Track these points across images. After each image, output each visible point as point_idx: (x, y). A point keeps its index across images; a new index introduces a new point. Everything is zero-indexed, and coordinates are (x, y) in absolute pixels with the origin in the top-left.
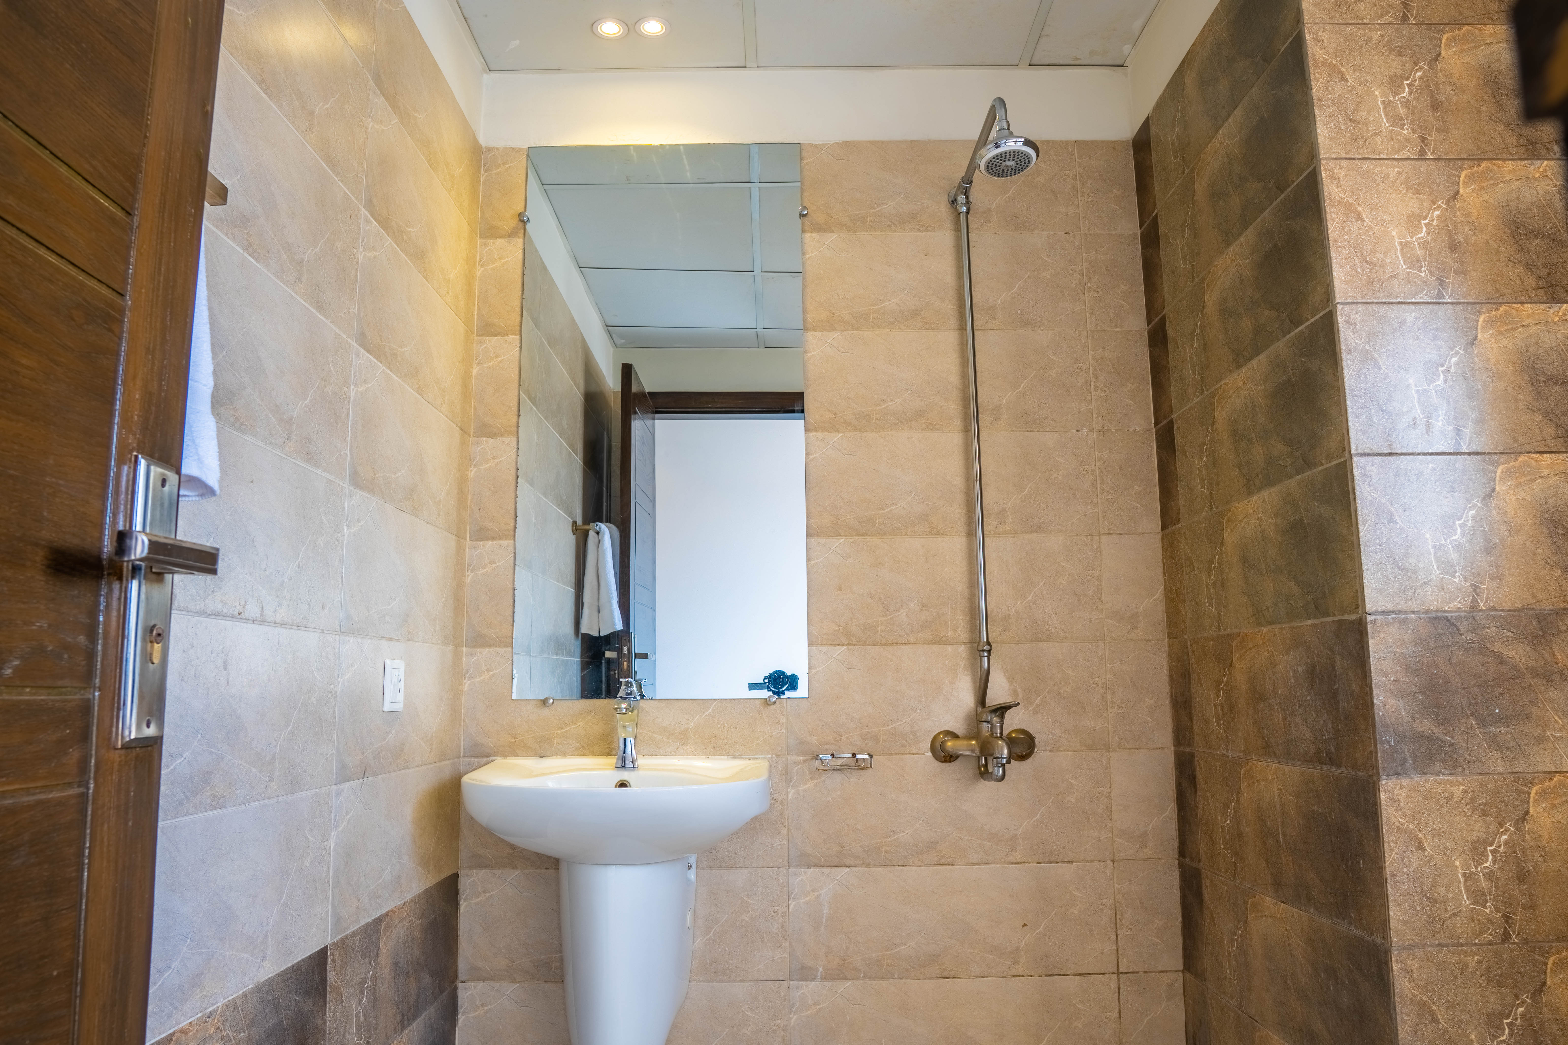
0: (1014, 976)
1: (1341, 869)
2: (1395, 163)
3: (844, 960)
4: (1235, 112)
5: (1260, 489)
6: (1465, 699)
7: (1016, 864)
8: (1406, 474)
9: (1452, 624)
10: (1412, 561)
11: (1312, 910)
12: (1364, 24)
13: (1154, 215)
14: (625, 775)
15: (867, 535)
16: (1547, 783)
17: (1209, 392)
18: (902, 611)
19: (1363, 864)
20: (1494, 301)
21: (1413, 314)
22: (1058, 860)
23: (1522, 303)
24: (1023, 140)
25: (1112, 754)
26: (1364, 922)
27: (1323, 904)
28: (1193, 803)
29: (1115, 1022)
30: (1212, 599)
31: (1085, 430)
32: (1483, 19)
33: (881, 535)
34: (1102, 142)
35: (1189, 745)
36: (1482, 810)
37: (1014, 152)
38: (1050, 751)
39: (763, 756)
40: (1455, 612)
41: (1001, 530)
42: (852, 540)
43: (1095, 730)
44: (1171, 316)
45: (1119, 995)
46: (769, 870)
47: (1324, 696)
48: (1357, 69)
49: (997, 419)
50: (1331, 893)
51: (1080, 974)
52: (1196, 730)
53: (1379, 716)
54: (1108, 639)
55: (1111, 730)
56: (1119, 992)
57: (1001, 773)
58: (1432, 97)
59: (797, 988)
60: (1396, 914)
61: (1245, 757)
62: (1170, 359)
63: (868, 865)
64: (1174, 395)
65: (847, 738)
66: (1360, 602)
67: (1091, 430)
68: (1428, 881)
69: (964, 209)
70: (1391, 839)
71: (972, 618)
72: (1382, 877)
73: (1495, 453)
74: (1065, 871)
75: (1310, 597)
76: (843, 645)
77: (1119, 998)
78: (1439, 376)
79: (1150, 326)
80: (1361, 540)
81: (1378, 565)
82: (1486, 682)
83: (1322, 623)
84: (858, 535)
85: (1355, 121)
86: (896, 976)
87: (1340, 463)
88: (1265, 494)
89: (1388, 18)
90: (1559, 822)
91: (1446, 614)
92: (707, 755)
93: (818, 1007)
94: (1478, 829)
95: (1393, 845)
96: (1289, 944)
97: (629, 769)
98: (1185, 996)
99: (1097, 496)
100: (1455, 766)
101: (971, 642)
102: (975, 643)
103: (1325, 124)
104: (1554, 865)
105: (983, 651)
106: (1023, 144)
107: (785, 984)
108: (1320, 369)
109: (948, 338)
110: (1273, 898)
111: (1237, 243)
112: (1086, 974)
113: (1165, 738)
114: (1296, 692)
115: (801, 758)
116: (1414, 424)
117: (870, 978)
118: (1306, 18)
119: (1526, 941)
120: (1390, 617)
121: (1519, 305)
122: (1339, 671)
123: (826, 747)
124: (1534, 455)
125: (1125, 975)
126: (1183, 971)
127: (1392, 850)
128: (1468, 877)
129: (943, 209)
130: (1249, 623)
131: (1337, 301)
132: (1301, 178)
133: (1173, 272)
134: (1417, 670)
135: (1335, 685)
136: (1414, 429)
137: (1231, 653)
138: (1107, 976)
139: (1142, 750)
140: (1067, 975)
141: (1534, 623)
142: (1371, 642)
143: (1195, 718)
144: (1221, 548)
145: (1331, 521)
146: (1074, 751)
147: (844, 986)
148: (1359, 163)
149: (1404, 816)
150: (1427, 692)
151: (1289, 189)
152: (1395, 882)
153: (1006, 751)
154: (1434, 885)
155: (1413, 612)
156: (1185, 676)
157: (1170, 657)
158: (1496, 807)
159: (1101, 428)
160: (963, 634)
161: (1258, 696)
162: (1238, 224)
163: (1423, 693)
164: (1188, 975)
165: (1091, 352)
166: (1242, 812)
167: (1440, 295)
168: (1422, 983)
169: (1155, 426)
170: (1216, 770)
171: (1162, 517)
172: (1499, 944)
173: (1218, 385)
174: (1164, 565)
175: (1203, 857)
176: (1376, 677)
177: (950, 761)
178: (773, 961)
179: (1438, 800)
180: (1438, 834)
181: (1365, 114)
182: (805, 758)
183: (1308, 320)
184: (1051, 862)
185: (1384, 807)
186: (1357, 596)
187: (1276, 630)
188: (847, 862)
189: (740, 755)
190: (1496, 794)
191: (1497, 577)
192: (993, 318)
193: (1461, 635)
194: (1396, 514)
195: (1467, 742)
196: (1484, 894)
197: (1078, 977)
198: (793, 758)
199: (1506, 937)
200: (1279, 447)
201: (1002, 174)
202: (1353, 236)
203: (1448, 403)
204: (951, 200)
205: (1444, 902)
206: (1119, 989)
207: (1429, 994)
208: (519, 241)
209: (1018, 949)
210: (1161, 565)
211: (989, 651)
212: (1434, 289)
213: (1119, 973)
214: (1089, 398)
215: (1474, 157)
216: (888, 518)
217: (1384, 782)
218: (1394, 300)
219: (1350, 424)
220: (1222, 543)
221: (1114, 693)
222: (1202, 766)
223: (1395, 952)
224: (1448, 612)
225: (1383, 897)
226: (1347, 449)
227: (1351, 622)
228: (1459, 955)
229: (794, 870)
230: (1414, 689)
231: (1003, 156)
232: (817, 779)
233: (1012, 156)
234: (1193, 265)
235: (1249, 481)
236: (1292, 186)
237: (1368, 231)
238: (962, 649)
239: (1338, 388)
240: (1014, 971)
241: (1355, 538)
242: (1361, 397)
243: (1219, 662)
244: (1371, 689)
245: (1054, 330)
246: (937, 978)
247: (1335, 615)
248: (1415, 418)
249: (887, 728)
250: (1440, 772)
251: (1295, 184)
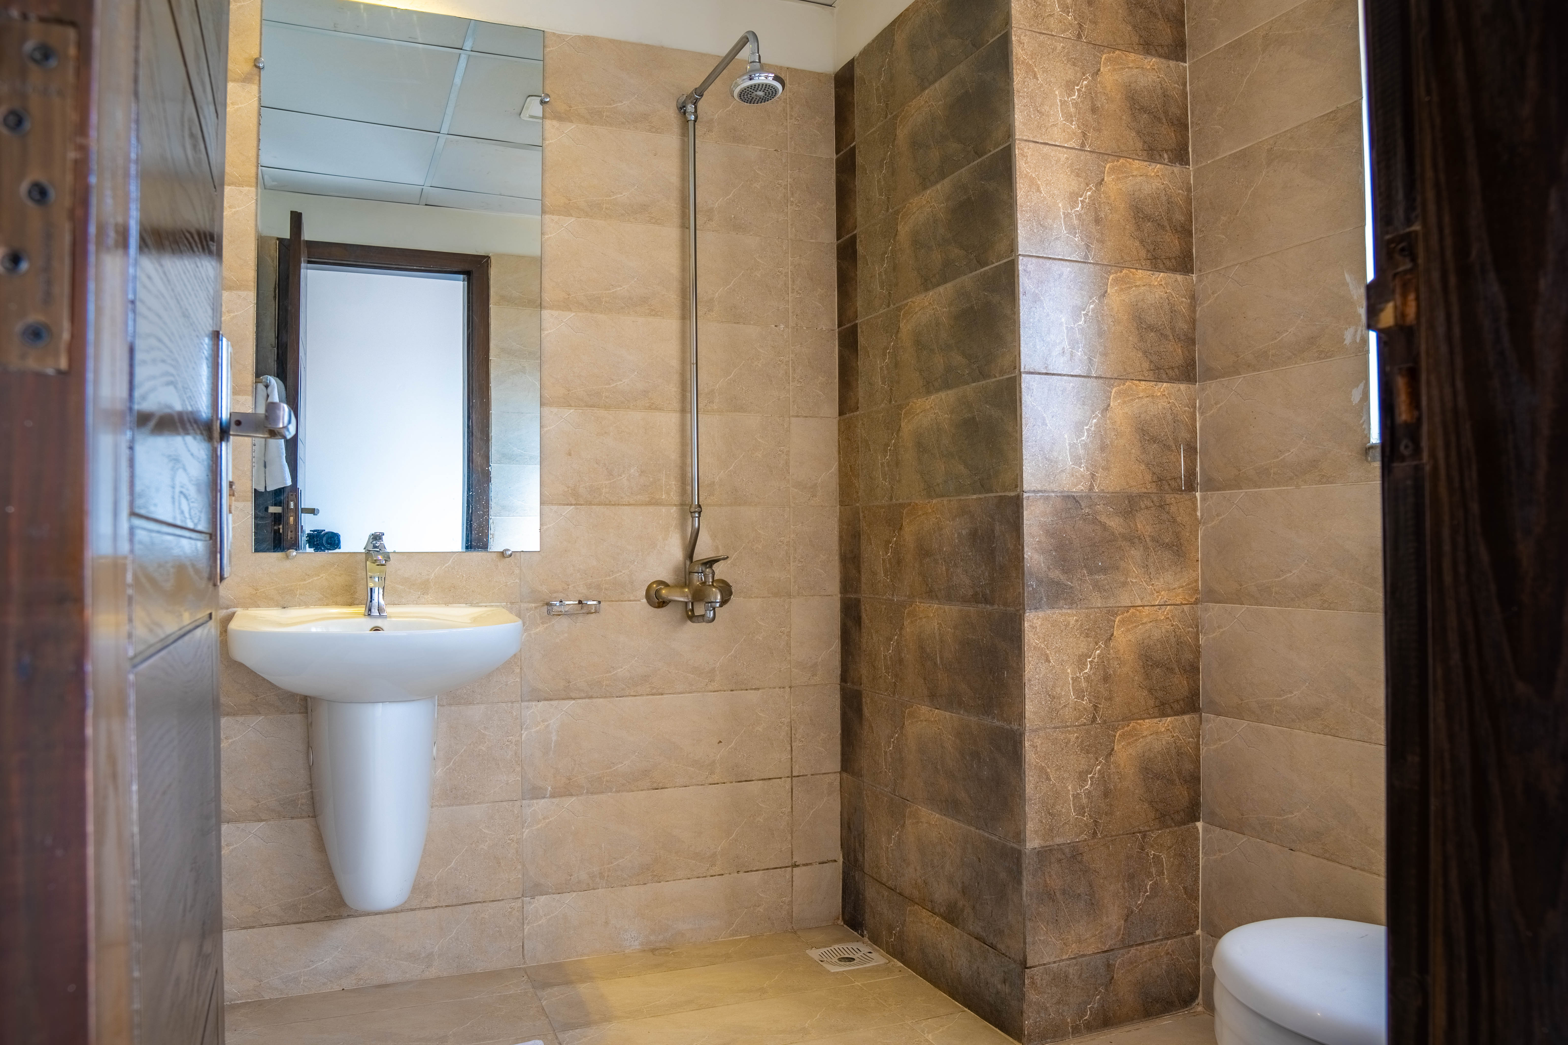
0: (710, 784)
1: (989, 679)
2: (1065, 150)
3: (570, 779)
4: (942, 79)
5: (938, 390)
6: (1082, 555)
7: (714, 692)
8: (1055, 389)
9: (1077, 501)
10: (1055, 454)
11: (962, 712)
12: (1052, 35)
13: (852, 146)
14: (379, 623)
15: (594, 407)
16: (1125, 614)
17: (896, 306)
18: (623, 476)
19: (1007, 674)
20: (1119, 265)
21: (1068, 269)
22: (748, 688)
23: (1136, 269)
24: (773, 75)
25: (793, 600)
26: (1005, 715)
27: (972, 706)
28: (857, 638)
29: (788, 816)
30: (886, 475)
31: (782, 326)
32: (1129, 47)
33: (607, 407)
34: (810, 72)
35: (856, 592)
36: (1086, 633)
37: (766, 85)
38: (744, 598)
39: (498, 604)
40: (1079, 492)
41: (710, 408)
42: (581, 411)
43: (780, 580)
44: (863, 236)
45: (792, 794)
46: (504, 705)
47: (983, 553)
48: (1045, 71)
49: (711, 310)
50: (979, 698)
51: (762, 780)
52: (863, 579)
53: (1027, 567)
54: (793, 505)
55: (792, 580)
56: (792, 792)
57: (712, 615)
58: (1092, 102)
59: (529, 806)
60: (1029, 708)
61: (909, 600)
62: (858, 273)
63: (591, 697)
64: (860, 303)
65: (574, 587)
66: (1019, 483)
67: (787, 326)
68: (1050, 684)
69: (693, 118)
70: (1030, 655)
71: (683, 483)
72: (1022, 682)
73: (1112, 378)
74: (753, 696)
75: (977, 478)
76: (571, 505)
77: (792, 796)
78: (1081, 317)
79: (840, 241)
80: (1023, 437)
81: (1033, 456)
82: (1094, 543)
83: (985, 497)
84: (586, 406)
85: (1041, 112)
86: (614, 790)
87: (1011, 378)
88: (943, 394)
89: (1068, 34)
90: (1130, 641)
91: (1073, 494)
92: (447, 604)
93: (547, 821)
94: (1083, 646)
95: (1030, 659)
96: (940, 739)
97: (375, 617)
98: (841, 791)
99: (789, 383)
100: (1072, 602)
101: (682, 504)
102: (685, 505)
103: (1021, 112)
104: (1125, 670)
105: (695, 512)
106: (773, 79)
107: (518, 803)
108: (1000, 303)
109: (671, 233)
110: (929, 706)
111: (934, 188)
112: (767, 779)
113: (833, 587)
114: (959, 549)
115: (533, 605)
116: (1063, 352)
117: (592, 793)
118: (1014, 23)
119: (1105, 722)
120: (1038, 495)
121: (1135, 270)
122: (997, 533)
123: (555, 595)
124: (1135, 382)
125: (797, 778)
126: (840, 773)
127: (1029, 663)
128: (1075, 680)
129: (672, 114)
130: (920, 495)
131: (1020, 253)
132: (997, 150)
133: (867, 200)
134: (1053, 534)
135: (993, 543)
136: (1063, 356)
137: (902, 518)
138: (783, 779)
139: (816, 597)
140: (752, 781)
141: (1126, 502)
142: (1025, 513)
143: (863, 570)
144: (897, 434)
145: (1000, 421)
146: (763, 598)
147: (569, 801)
148: (1041, 146)
149: (1039, 638)
150: (1059, 550)
151: (986, 156)
152: (1030, 685)
153: (719, 597)
154: (1054, 686)
155: (1053, 492)
156: (855, 537)
157: (841, 521)
158: (1094, 631)
159: (795, 325)
160: (675, 498)
161: (924, 552)
162: (935, 173)
163: (1056, 551)
164: (845, 775)
165: (790, 258)
166: (904, 643)
167: (1086, 257)
168: (1042, 754)
169: (838, 327)
170: (881, 612)
171: (840, 405)
172: (1090, 725)
173: (905, 302)
174: (839, 445)
175: (865, 680)
176: (1027, 539)
177: (662, 607)
178: (507, 784)
179: (1060, 627)
180: (1058, 651)
181: (1048, 108)
182: (536, 605)
183: (993, 263)
184: (742, 690)
185: (1026, 632)
186: (1017, 479)
187: (945, 502)
188: (573, 695)
189: (477, 603)
190: (1095, 622)
191: (1106, 469)
192: (710, 220)
193: (1082, 509)
194: (1047, 419)
195: (1080, 585)
196: (1083, 692)
197: (761, 782)
198: (525, 605)
199: (1094, 720)
200: (958, 359)
201: (751, 101)
202: (1033, 204)
203: (1086, 338)
204: (679, 106)
205: (1059, 698)
206: (792, 789)
207: (1046, 761)
208: (255, 88)
209: (714, 761)
210: (837, 445)
211: (700, 513)
212: (1083, 251)
213: (792, 777)
214: (786, 298)
215: (1115, 154)
216: (614, 392)
217: (1027, 614)
218: (1057, 257)
219: (1021, 349)
220: (899, 430)
221: (795, 550)
222: (868, 609)
223: (1027, 734)
224: (1075, 492)
225: (1022, 697)
226: (1017, 367)
227: (1011, 497)
228: (1066, 733)
229: (526, 704)
230: (1051, 548)
231: (756, 87)
232: (547, 623)
233: (763, 88)
234: (888, 198)
235: (928, 383)
236: (989, 154)
237: (1043, 201)
238: (674, 510)
239: (1014, 320)
240: (710, 780)
241: (1018, 434)
242: (1030, 329)
243: (889, 526)
244: (1023, 547)
245: (760, 236)
246: (648, 789)
247: (997, 492)
248: (1064, 348)
249: (609, 578)
250: (1063, 607)
251: (992, 153)
